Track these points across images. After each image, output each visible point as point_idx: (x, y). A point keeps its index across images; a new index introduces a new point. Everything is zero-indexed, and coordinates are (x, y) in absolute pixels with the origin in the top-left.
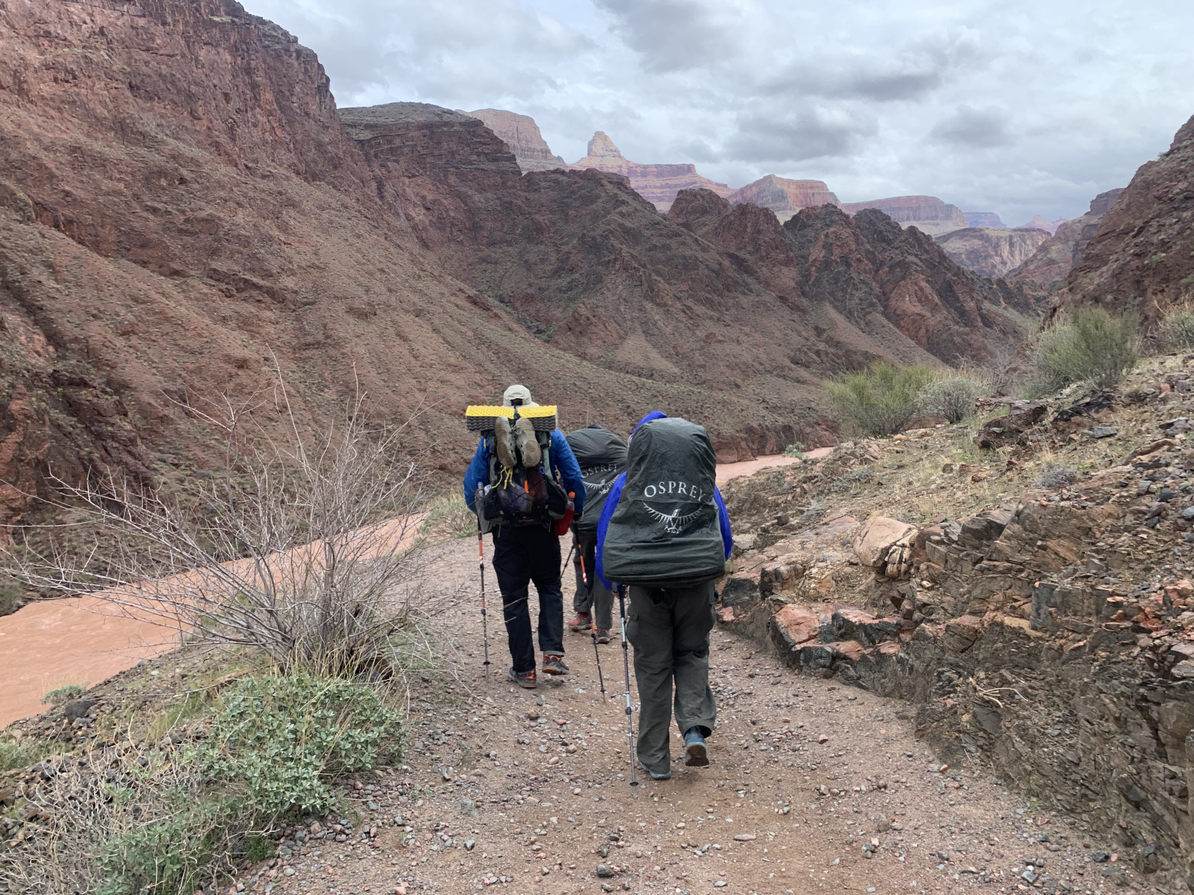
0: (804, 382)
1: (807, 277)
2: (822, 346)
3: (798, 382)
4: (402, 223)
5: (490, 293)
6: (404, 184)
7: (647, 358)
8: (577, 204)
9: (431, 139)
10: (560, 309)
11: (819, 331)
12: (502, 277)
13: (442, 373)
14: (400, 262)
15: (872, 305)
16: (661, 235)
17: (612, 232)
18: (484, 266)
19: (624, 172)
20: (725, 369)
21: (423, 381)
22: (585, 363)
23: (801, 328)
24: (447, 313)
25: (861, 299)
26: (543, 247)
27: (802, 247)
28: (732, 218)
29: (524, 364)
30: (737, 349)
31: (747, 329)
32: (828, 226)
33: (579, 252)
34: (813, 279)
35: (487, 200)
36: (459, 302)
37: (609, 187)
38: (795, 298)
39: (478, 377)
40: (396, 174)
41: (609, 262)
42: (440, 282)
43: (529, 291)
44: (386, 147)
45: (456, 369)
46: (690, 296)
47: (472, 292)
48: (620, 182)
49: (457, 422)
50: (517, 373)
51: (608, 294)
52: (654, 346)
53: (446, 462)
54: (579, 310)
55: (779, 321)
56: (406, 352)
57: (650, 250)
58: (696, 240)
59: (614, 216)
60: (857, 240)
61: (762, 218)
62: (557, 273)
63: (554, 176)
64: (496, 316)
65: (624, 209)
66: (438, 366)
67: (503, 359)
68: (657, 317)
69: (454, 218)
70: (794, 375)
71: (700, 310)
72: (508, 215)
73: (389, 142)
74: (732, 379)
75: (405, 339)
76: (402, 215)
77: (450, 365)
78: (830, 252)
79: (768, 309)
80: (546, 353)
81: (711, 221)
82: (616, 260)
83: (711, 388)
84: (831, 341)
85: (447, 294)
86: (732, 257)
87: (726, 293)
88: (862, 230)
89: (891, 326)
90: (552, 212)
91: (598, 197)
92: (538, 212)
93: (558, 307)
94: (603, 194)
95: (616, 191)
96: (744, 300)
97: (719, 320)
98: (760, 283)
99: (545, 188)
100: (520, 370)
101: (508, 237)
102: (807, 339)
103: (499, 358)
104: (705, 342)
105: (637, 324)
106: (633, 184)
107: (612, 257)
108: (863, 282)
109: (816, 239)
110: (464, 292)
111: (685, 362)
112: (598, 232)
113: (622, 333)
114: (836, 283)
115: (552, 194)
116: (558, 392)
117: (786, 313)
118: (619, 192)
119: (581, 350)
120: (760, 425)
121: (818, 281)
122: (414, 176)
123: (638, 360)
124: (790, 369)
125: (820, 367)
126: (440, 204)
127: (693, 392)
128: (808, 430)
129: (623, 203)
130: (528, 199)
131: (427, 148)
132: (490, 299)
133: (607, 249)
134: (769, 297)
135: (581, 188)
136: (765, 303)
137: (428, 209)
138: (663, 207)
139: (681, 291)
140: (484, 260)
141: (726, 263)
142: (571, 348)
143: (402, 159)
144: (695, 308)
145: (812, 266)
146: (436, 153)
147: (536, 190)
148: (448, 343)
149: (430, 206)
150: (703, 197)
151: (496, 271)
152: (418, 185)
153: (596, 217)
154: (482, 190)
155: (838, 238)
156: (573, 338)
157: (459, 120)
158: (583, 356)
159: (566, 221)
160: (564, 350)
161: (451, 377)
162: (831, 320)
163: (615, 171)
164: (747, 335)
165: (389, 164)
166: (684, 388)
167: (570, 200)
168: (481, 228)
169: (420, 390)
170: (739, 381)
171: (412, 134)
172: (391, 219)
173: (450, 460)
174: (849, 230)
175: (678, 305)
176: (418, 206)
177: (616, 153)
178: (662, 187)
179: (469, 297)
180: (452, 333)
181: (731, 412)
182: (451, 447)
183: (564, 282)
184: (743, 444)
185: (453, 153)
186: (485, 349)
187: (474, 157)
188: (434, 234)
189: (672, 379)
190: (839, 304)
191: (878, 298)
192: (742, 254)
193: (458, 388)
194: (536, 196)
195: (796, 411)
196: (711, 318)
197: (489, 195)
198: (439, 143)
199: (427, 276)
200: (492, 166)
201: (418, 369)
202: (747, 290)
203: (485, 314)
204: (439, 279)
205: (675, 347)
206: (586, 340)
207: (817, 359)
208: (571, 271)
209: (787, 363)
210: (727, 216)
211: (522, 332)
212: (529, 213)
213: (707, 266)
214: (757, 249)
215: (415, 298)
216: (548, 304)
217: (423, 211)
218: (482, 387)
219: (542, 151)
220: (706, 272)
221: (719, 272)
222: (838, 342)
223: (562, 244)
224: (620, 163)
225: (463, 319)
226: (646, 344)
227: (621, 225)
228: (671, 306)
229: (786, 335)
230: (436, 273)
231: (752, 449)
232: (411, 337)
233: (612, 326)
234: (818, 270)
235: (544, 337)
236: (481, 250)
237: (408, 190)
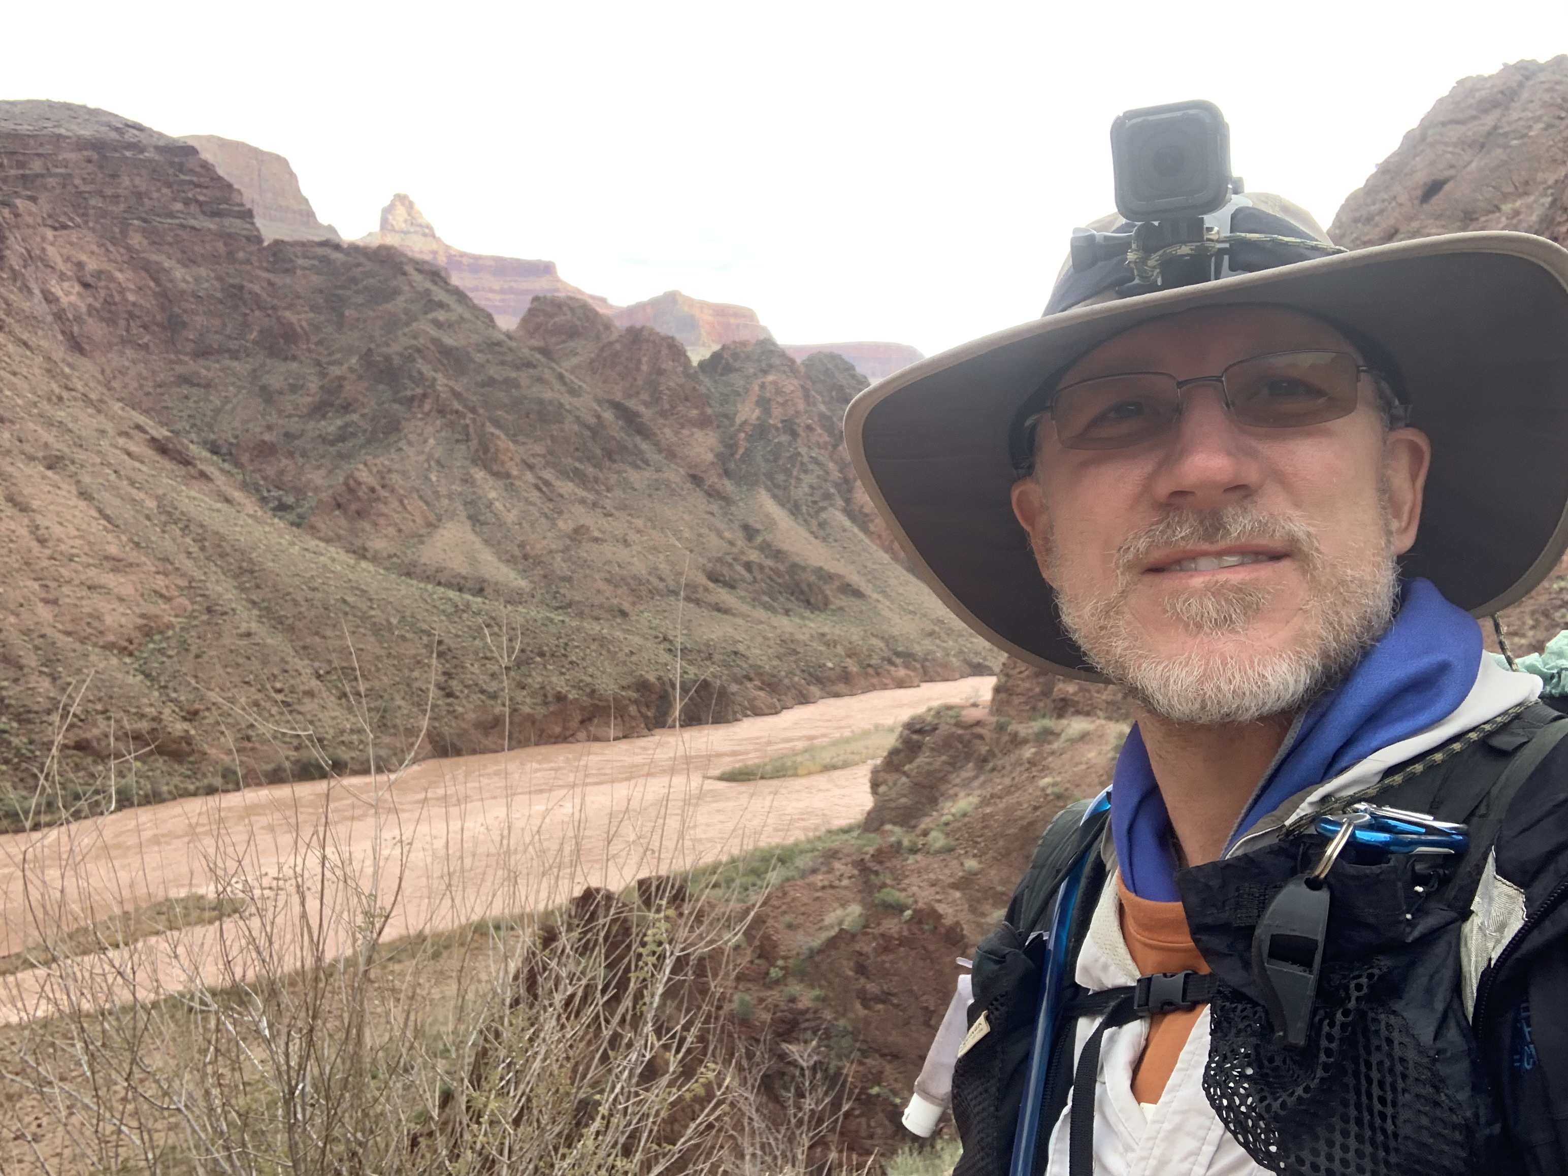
0: (726, 611)
1: (731, 447)
2: (754, 556)
3: (719, 610)
4: (37, 306)
5: (193, 436)
6: (44, 239)
7: (474, 561)
8: (360, 299)
9: (101, 167)
10: (323, 472)
11: (750, 532)
12: (217, 411)
13: (92, 572)
14: (24, 371)
15: (827, 496)
16: (503, 363)
17: (419, 351)
18: (185, 390)
19: (442, 261)
20: (604, 586)
21: (53, 585)
22: (364, 564)
23: (723, 526)
24: (109, 465)
25: (811, 487)
26: (294, 365)
27: (725, 400)
28: (618, 347)
29: (251, 560)
30: (623, 554)
31: (639, 523)
32: (765, 372)
33: (360, 378)
34: (741, 451)
35: (197, 280)
36: (133, 447)
37: (417, 277)
38: (712, 478)
39: (160, 582)
40: (30, 220)
41: (412, 398)
42: (99, 411)
43: (267, 437)
44: (13, 172)
45: (117, 565)
46: (548, 464)
47: (162, 433)
48: (436, 275)
49: (114, 661)
50: (236, 577)
51: (410, 451)
52: (487, 542)
53: (88, 735)
54: (357, 474)
55: (690, 512)
56: (24, 532)
57: (483, 385)
58: (561, 377)
59: (424, 325)
60: (807, 396)
61: (665, 351)
62: (319, 410)
63: (320, 251)
64: (203, 475)
65: (441, 315)
66: (84, 559)
67: (210, 551)
68: (493, 495)
69: (134, 304)
70: (712, 599)
71: (566, 487)
72: (235, 307)
73: (21, 165)
74: (615, 601)
75: (24, 508)
76: (37, 291)
77: (107, 558)
78: (767, 411)
79: (673, 493)
80: (292, 544)
81: (585, 350)
82: (425, 396)
83: (581, 615)
84: (766, 548)
85: (111, 432)
86: (619, 409)
87: (608, 463)
88: (814, 383)
89: (856, 530)
90: (314, 308)
91: (396, 292)
92: (290, 307)
93: (319, 467)
94: (406, 288)
95: (428, 285)
96: (634, 476)
97: (595, 505)
98: (660, 451)
99: (304, 268)
100: (242, 571)
101: (233, 345)
102: (732, 544)
103: (203, 549)
104: (573, 540)
105: (458, 505)
106: (455, 280)
107: (419, 391)
108: (815, 461)
109: (747, 390)
110: (145, 432)
111: (539, 571)
112: (395, 348)
113: (432, 518)
114: (776, 460)
115: (316, 280)
116: (313, 613)
117: (699, 500)
118: (434, 288)
119: (358, 543)
120: (659, 678)
121: (748, 453)
122: (64, 227)
123: (458, 564)
124: (706, 589)
125: (751, 588)
126: (112, 279)
127: (551, 620)
128: (734, 688)
129: (441, 305)
130: (271, 284)
131: (93, 182)
132: (191, 446)
133: (411, 377)
134: (674, 475)
135: (367, 275)
136: (667, 484)
137: (86, 286)
138: (507, 322)
139: (533, 455)
140: (185, 380)
141: (608, 416)
142: (339, 538)
143: (43, 198)
144: (558, 483)
145: (739, 431)
146: (109, 191)
147: (286, 271)
148: (107, 518)
149: (90, 280)
150: (572, 310)
151: (207, 400)
152: (71, 244)
153: (392, 325)
154: (189, 261)
155: (779, 392)
156: (343, 522)
157: (154, 141)
158: (361, 553)
159: (340, 325)
160: (328, 541)
161: (109, 579)
162: (767, 515)
163: (427, 257)
164: (639, 531)
165: (18, 202)
166: (537, 613)
167: (348, 293)
168: (184, 325)
169: (46, 601)
170: (626, 606)
171: (68, 155)
172: (15, 297)
173: (96, 732)
174: (795, 382)
175: (529, 476)
176: (69, 279)
177: (428, 233)
178: (502, 291)
179: (153, 439)
180: (117, 502)
181: (613, 655)
182: (99, 707)
183: (331, 425)
184: (633, 709)
185: (139, 196)
186: (178, 532)
187: (179, 206)
188: (96, 329)
189: (515, 599)
190: (779, 493)
191: (837, 486)
192: (632, 404)
193: (121, 599)
194: (288, 280)
195: (716, 657)
196: (583, 501)
197: (203, 271)
198: (114, 176)
199: (75, 399)
200: (211, 224)
201: (46, 563)
202: (640, 462)
203: (181, 471)
204: (98, 407)
205: (522, 546)
206: (367, 526)
207: (748, 576)
208: (346, 408)
209: (702, 579)
210: (611, 344)
211: (250, 505)
212: (274, 308)
213: (578, 418)
214: (656, 398)
215: (48, 436)
216: (300, 461)
217: (77, 288)
218: (168, 599)
219: (301, 213)
220: (576, 428)
221: (596, 431)
222: (779, 552)
223: (330, 363)
224: (435, 246)
225: (139, 478)
226: (472, 537)
227: (435, 341)
228: (519, 478)
229: (700, 535)
230: (93, 396)
231: (646, 717)
232: (35, 504)
233: (415, 505)
234: (749, 437)
235: (292, 517)
236: (180, 362)
237: (50, 250)
